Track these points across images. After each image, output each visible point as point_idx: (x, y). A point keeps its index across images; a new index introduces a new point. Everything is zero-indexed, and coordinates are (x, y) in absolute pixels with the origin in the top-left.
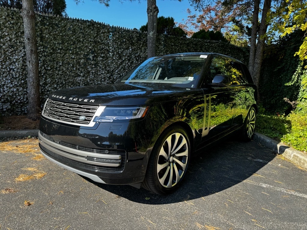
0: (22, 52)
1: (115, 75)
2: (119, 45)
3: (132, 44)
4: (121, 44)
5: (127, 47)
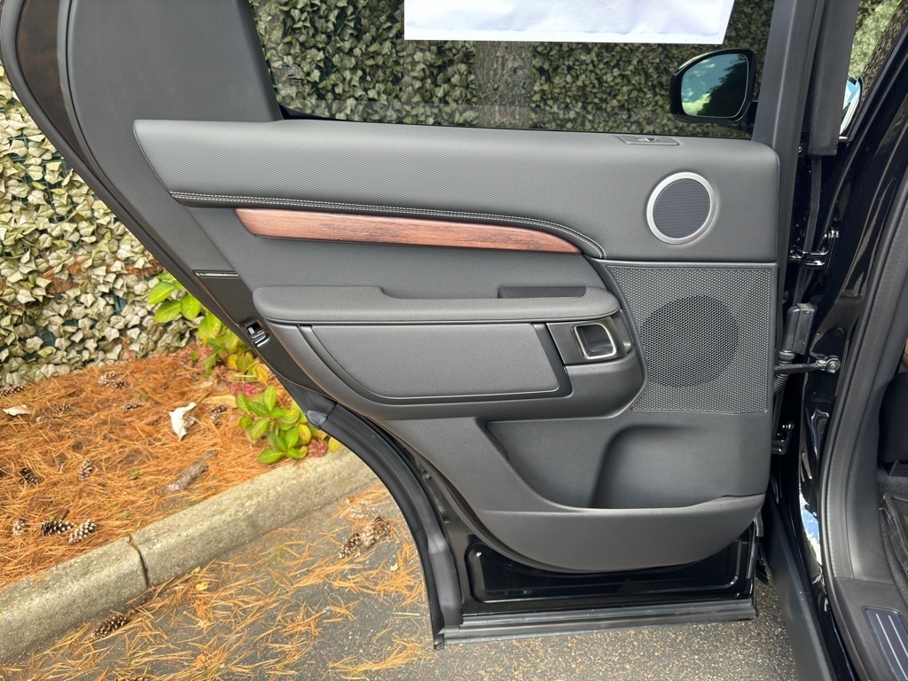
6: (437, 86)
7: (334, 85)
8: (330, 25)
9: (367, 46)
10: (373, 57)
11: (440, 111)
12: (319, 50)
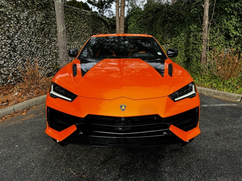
1: (15, 41)
2: (15, 8)
3: (27, 7)
4: (16, 6)
5: (22, 10)
6: (49, 45)
7: (32, 44)
8: (31, 34)
9: (37, 38)
10: (38, 40)
11: (50, 50)
12: (29, 38)
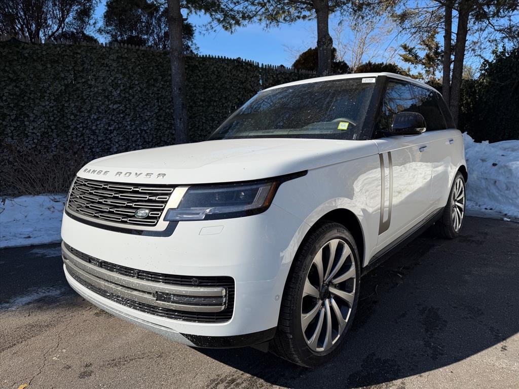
0: (156, 106)
